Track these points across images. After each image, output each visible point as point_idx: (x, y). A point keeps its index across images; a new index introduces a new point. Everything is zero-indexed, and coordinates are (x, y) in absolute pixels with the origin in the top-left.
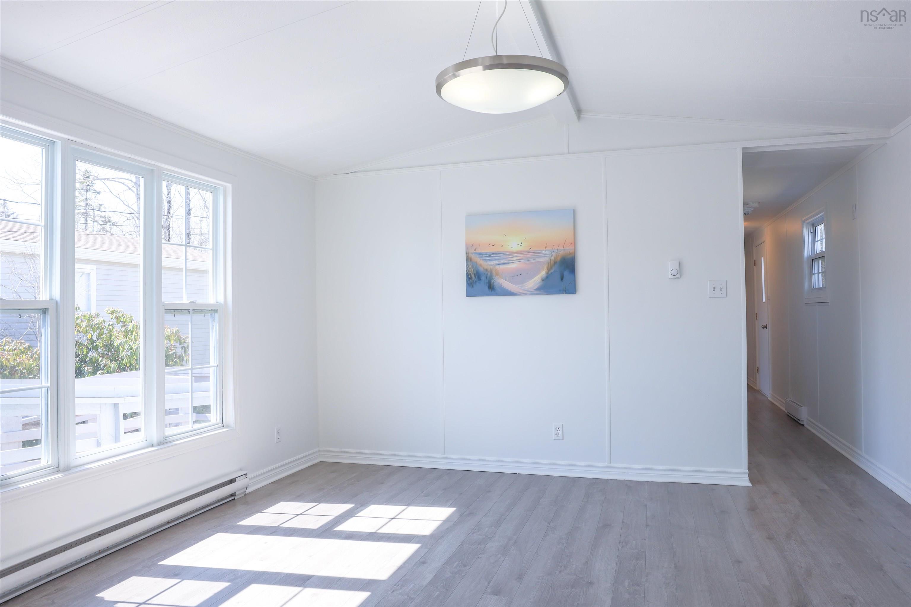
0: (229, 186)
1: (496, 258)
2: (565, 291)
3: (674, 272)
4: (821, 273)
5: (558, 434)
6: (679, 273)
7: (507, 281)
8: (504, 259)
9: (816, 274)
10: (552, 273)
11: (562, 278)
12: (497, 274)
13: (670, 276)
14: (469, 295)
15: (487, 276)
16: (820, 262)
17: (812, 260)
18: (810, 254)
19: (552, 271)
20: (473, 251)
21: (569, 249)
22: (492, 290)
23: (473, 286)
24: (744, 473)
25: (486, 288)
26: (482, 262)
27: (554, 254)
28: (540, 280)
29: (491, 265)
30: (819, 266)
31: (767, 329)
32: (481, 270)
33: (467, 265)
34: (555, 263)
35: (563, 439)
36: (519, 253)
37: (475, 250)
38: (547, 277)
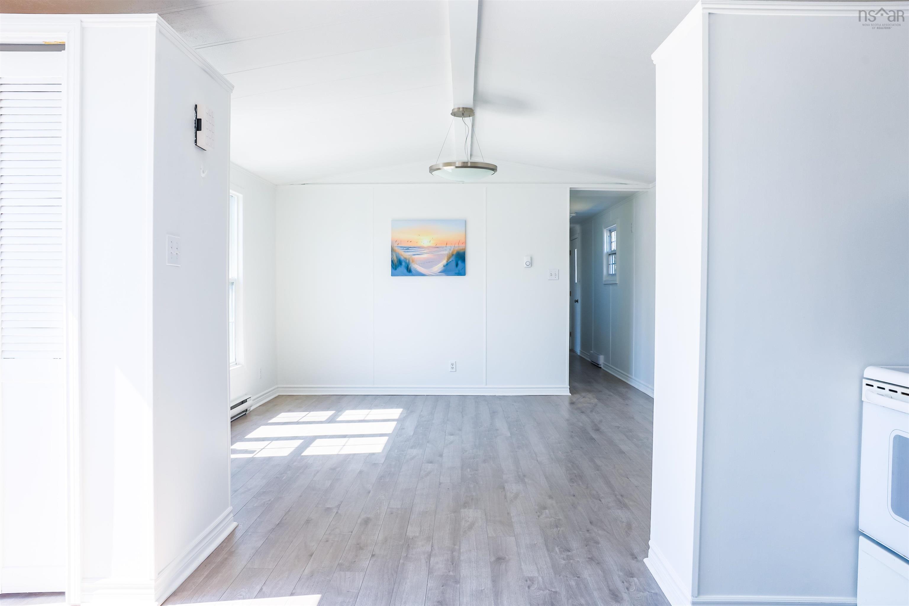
0: (241, 196)
1: (412, 250)
2: (459, 273)
3: (528, 264)
4: (614, 264)
5: (453, 368)
6: (530, 265)
7: (420, 266)
8: (418, 251)
9: (611, 264)
10: (450, 262)
11: (457, 265)
12: (413, 261)
13: (525, 266)
14: (393, 275)
15: (406, 263)
16: (614, 256)
17: (609, 255)
18: (608, 251)
19: (450, 260)
20: (396, 245)
21: (461, 247)
22: (409, 272)
23: (396, 269)
24: (567, 388)
25: (405, 271)
26: (403, 253)
27: (452, 249)
28: (442, 266)
29: (409, 255)
30: (612, 259)
31: (578, 303)
32: (402, 258)
33: (392, 254)
34: (453, 255)
35: (456, 371)
36: (429, 247)
37: (398, 244)
38: (447, 264)
